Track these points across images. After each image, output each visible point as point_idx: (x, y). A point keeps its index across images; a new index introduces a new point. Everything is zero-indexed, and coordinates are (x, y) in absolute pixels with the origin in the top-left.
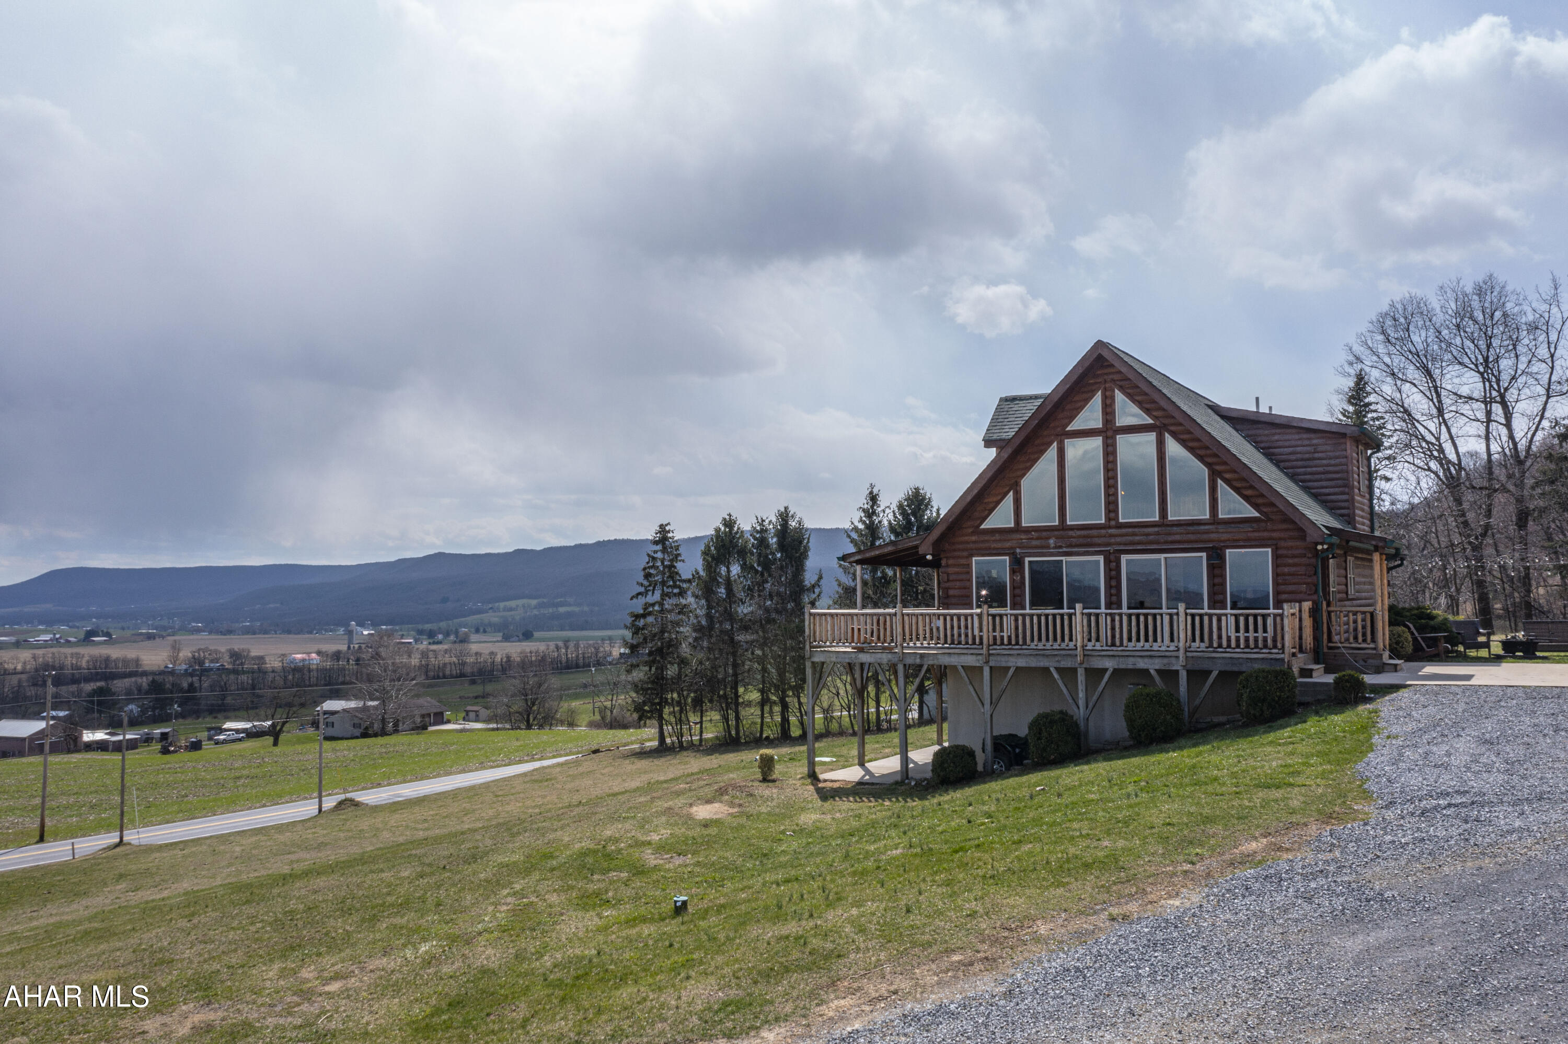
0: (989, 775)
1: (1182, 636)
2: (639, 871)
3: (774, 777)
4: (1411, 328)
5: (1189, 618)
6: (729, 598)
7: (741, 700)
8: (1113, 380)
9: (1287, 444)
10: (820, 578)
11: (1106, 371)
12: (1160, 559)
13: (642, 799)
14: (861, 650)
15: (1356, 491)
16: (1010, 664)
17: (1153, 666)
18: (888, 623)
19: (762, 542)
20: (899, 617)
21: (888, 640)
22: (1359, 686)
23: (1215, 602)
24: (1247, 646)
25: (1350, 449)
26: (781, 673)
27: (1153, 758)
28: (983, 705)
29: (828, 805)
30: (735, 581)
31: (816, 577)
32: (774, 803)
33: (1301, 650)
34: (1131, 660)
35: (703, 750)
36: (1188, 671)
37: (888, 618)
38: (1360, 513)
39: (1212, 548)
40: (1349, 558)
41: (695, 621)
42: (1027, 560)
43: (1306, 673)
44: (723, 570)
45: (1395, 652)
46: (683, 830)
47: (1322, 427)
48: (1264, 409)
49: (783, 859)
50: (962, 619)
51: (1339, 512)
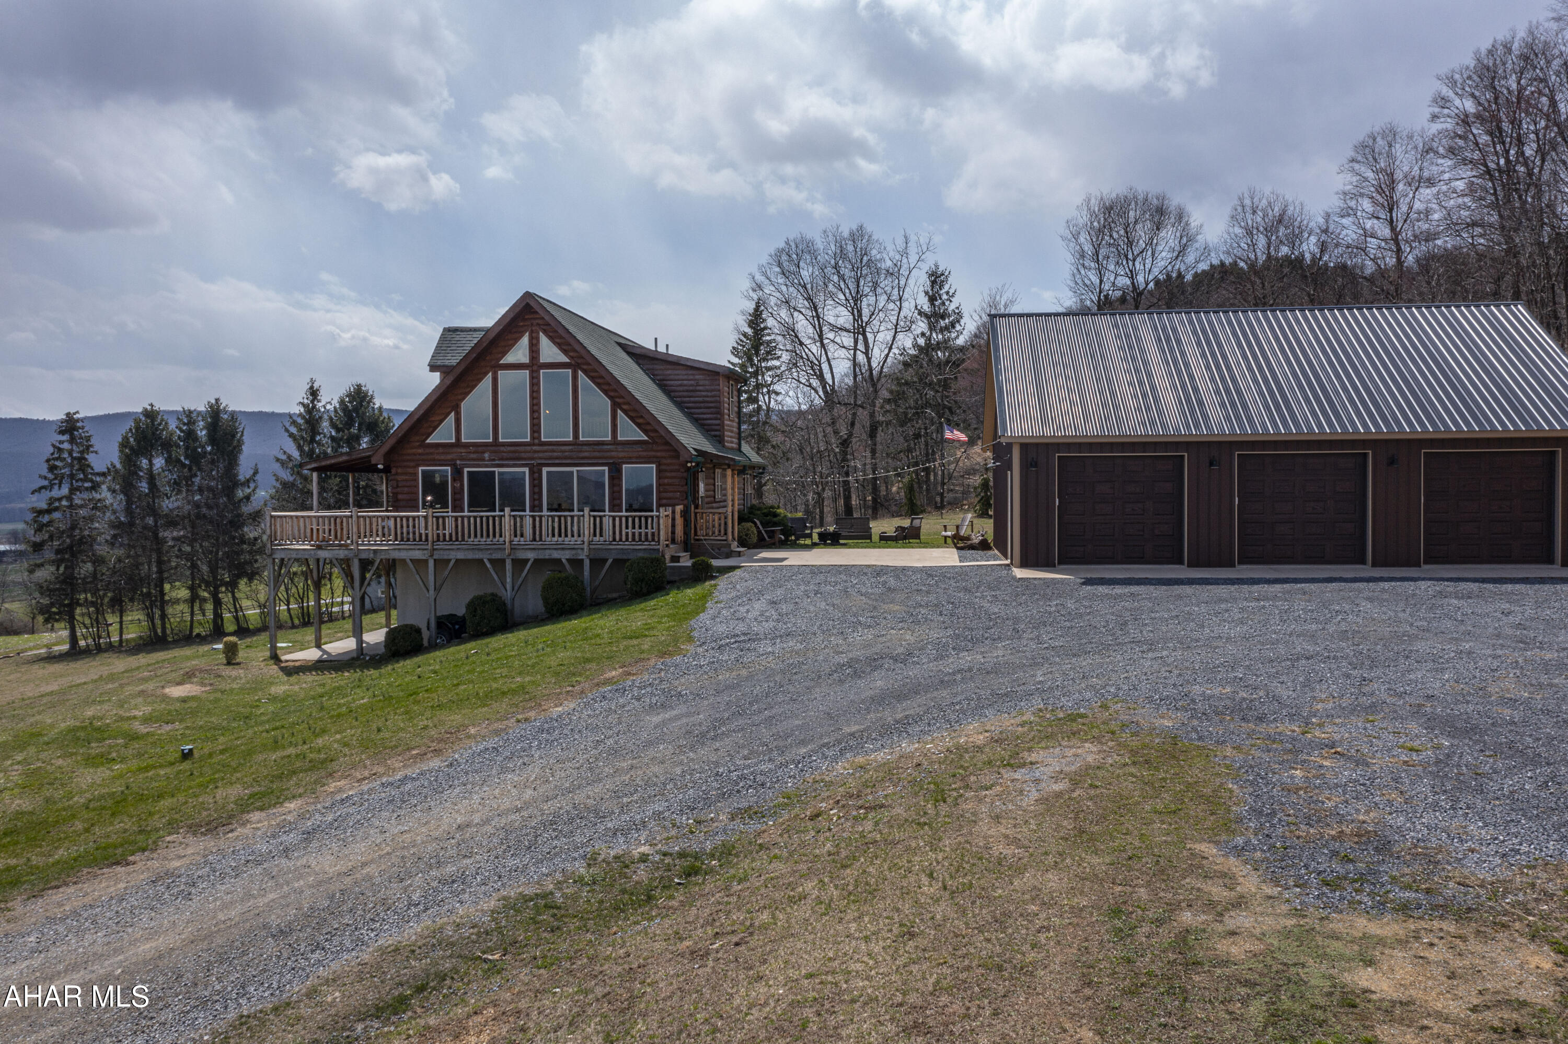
0: (434, 646)
1: (586, 532)
2: (134, 737)
3: (238, 660)
4: (802, 264)
5: (592, 519)
6: (153, 493)
7: (167, 598)
8: (538, 324)
9: (677, 377)
10: (256, 472)
11: (532, 316)
12: (572, 472)
13: (110, 686)
14: (319, 547)
15: (726, 417)
16: (451, 557)
17: (564, 556)
18: (345, 524)
19: (190, 435)
20: (354, 518)
21: (345, 538)
22: (708, 567)
23: (614, 506)
24: (634, 540)
25: (723, 386)
26: (213, 570)
27: (559, 626)
28: (428, 591)
29: (294, 679)
30: (159, 474)
31: (251, 472)
32: (243, 681)
33: (673, 541)
34: (548, 552)
35: (126, 651)
36: (591, 560)
37: (345, 520)
38: (730, 434)
39: (613, 463)
40: (717, 470)
41: (113, 517)
42: (466, 470)
43: (675, 559)
44: (144, 462)
45: (742, 543)
46: (163, 706)
47: (702, 366)
48: (661, 349)
49: (264, 718)
50: (411, 520)
51: (713, 433)
